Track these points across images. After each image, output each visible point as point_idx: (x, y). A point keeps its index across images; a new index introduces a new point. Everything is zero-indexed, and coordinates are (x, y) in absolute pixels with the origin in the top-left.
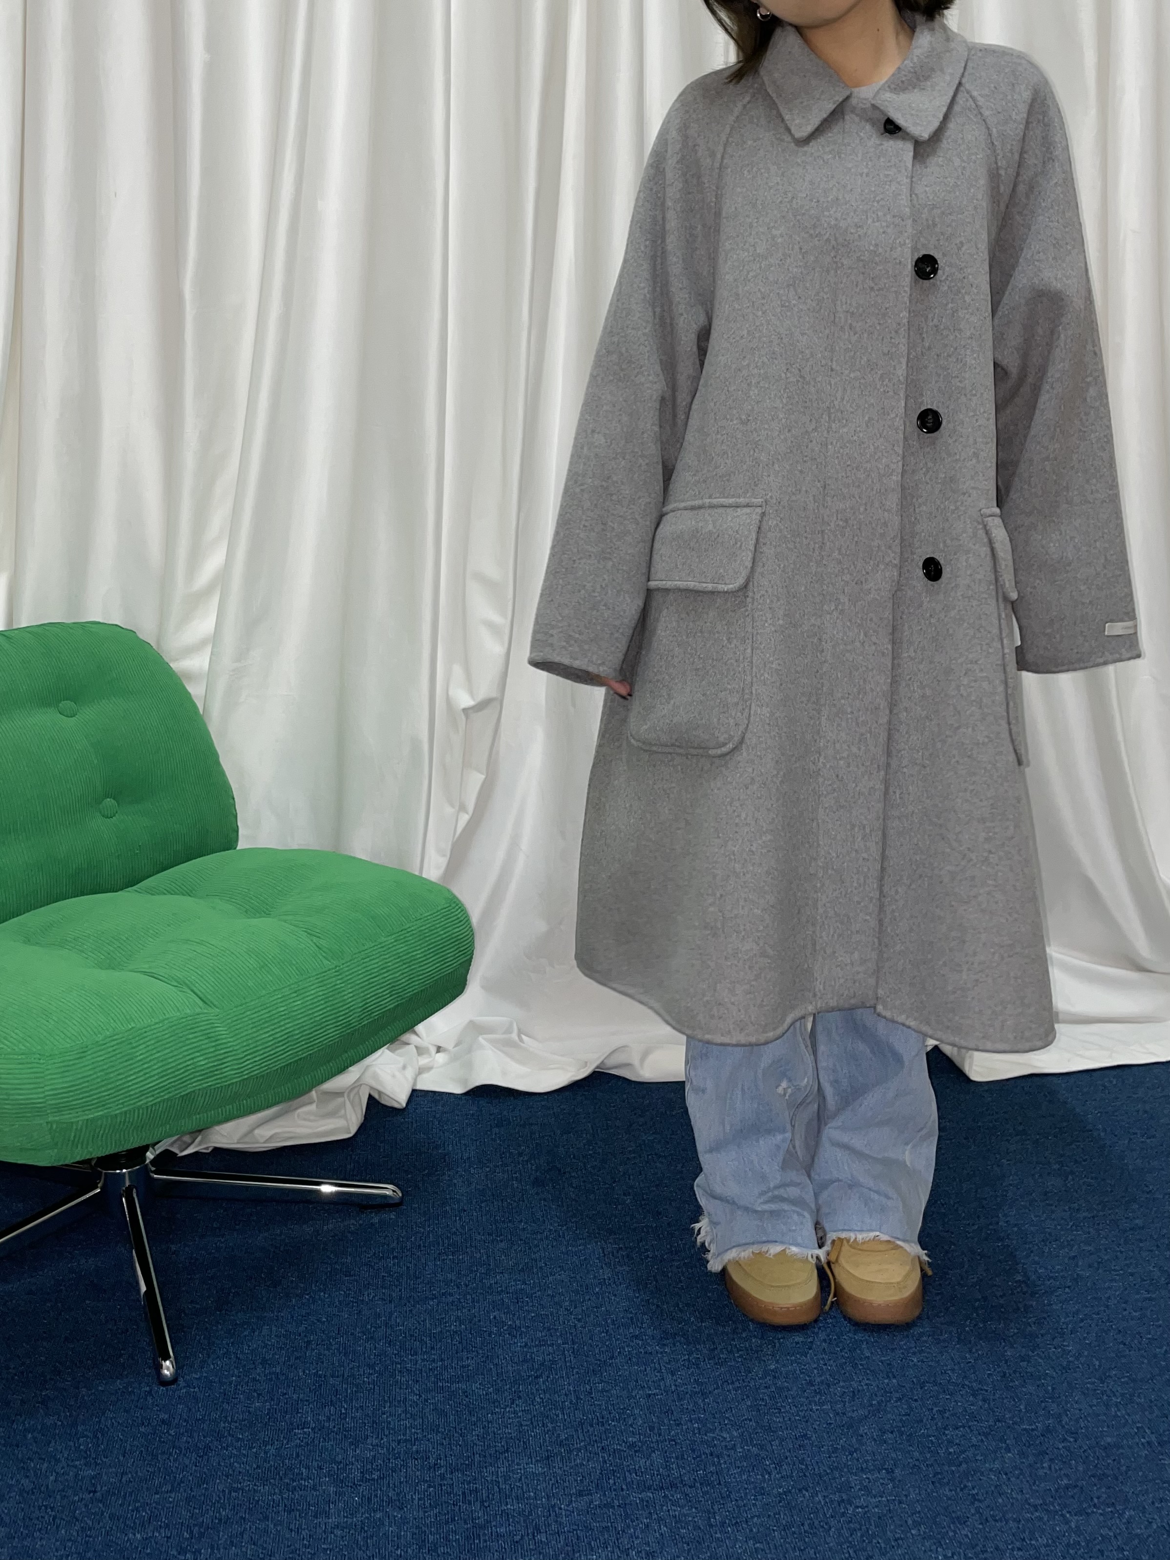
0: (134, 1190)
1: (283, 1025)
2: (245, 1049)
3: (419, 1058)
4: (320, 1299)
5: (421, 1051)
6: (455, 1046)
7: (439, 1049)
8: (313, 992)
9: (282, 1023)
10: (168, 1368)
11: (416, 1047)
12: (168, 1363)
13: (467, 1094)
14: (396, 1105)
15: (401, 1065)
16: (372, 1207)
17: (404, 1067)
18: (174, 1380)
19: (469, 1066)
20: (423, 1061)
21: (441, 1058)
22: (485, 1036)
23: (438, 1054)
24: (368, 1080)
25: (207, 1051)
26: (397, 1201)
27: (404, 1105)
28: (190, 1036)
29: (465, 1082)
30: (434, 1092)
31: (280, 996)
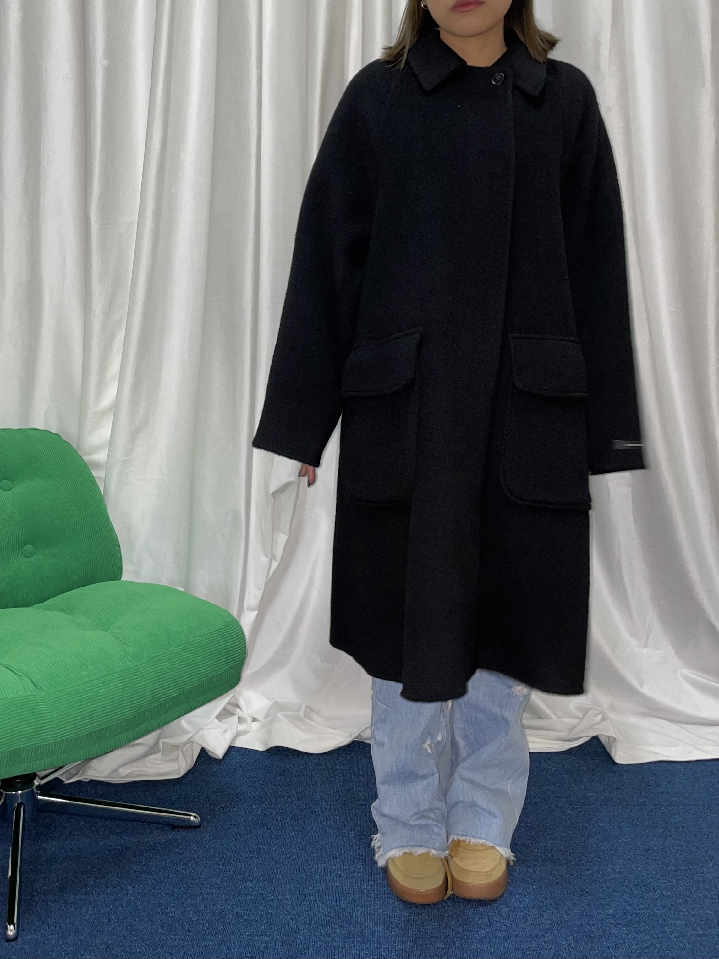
0: (23, 806)
1: (90, 705)
2: (59, 721)
3: (239, 725)
4: (127, 890)
5: (241, 720)
6: (265, 718)
7: (254, 720)
8: (114, 683)
9: (89, 704)
10: (11, 931)
11: (239, 718)
12: (12, 927)
13: (267, 751)
14: (217, 757)
15: (224, 729)
16: (181, 827)
17: (225, 731)
18: (15, 939)
19: (269, 732)
20: (241, 727)
21: (255, 725)
22: (282, 712)
23: (254, 723)
24: (197, 739)
25: (30, 721)
26: (197, 824)
27: (221, 757)
28: (19, 711)
29: (266, 743)
30: (246, 749)
31: (90, 685)
